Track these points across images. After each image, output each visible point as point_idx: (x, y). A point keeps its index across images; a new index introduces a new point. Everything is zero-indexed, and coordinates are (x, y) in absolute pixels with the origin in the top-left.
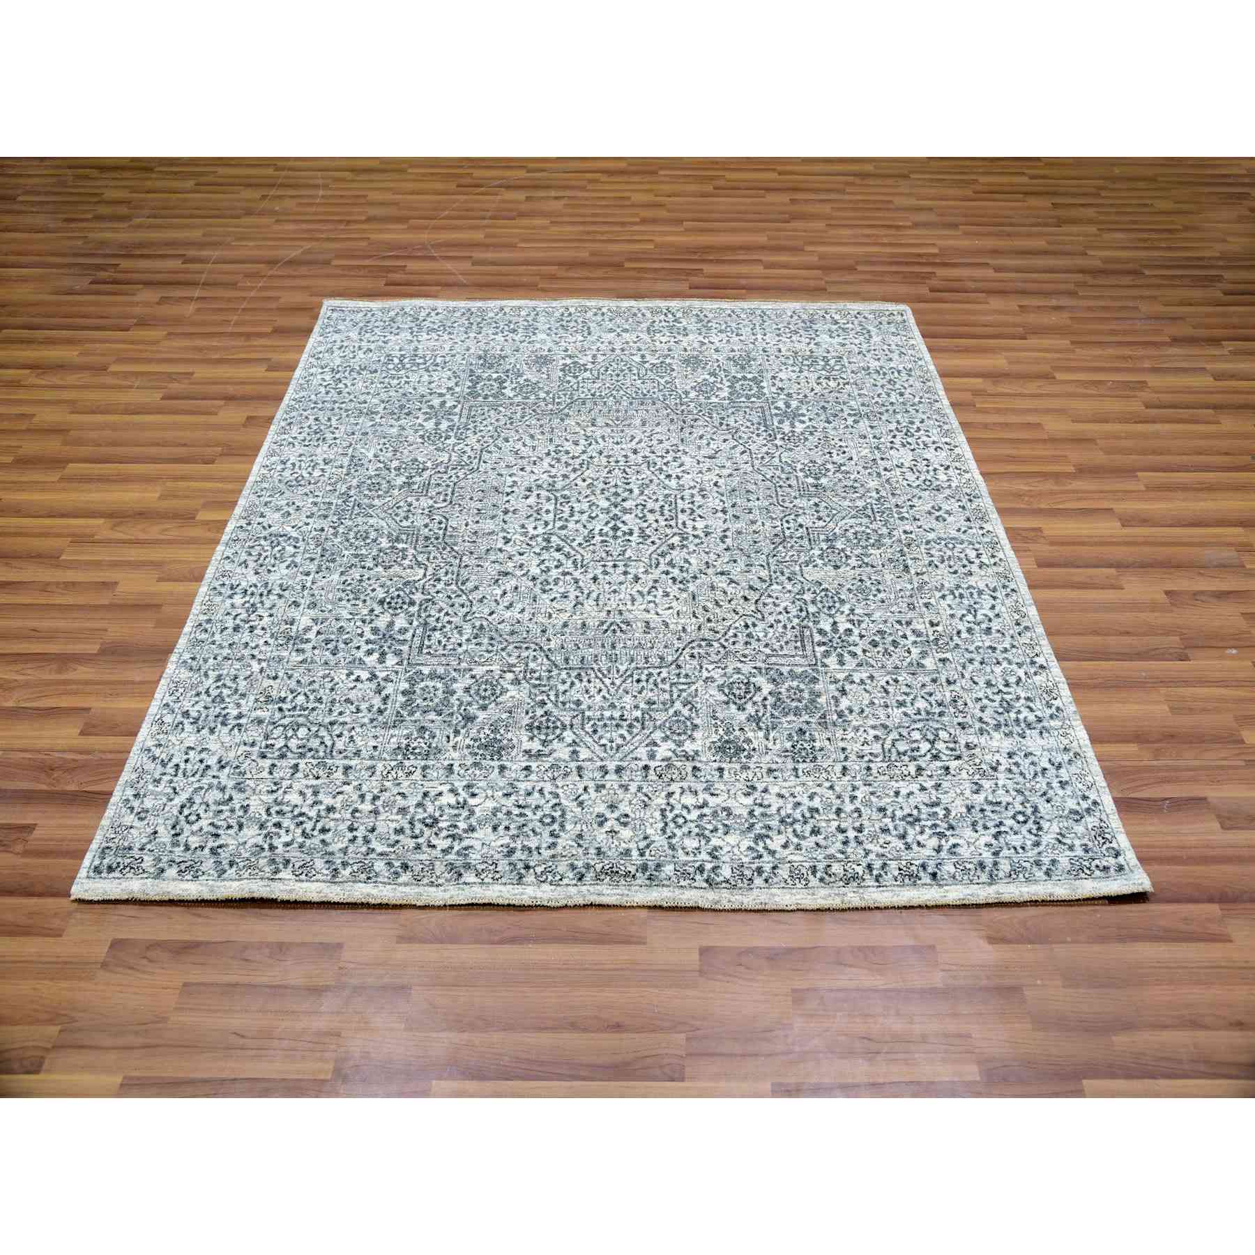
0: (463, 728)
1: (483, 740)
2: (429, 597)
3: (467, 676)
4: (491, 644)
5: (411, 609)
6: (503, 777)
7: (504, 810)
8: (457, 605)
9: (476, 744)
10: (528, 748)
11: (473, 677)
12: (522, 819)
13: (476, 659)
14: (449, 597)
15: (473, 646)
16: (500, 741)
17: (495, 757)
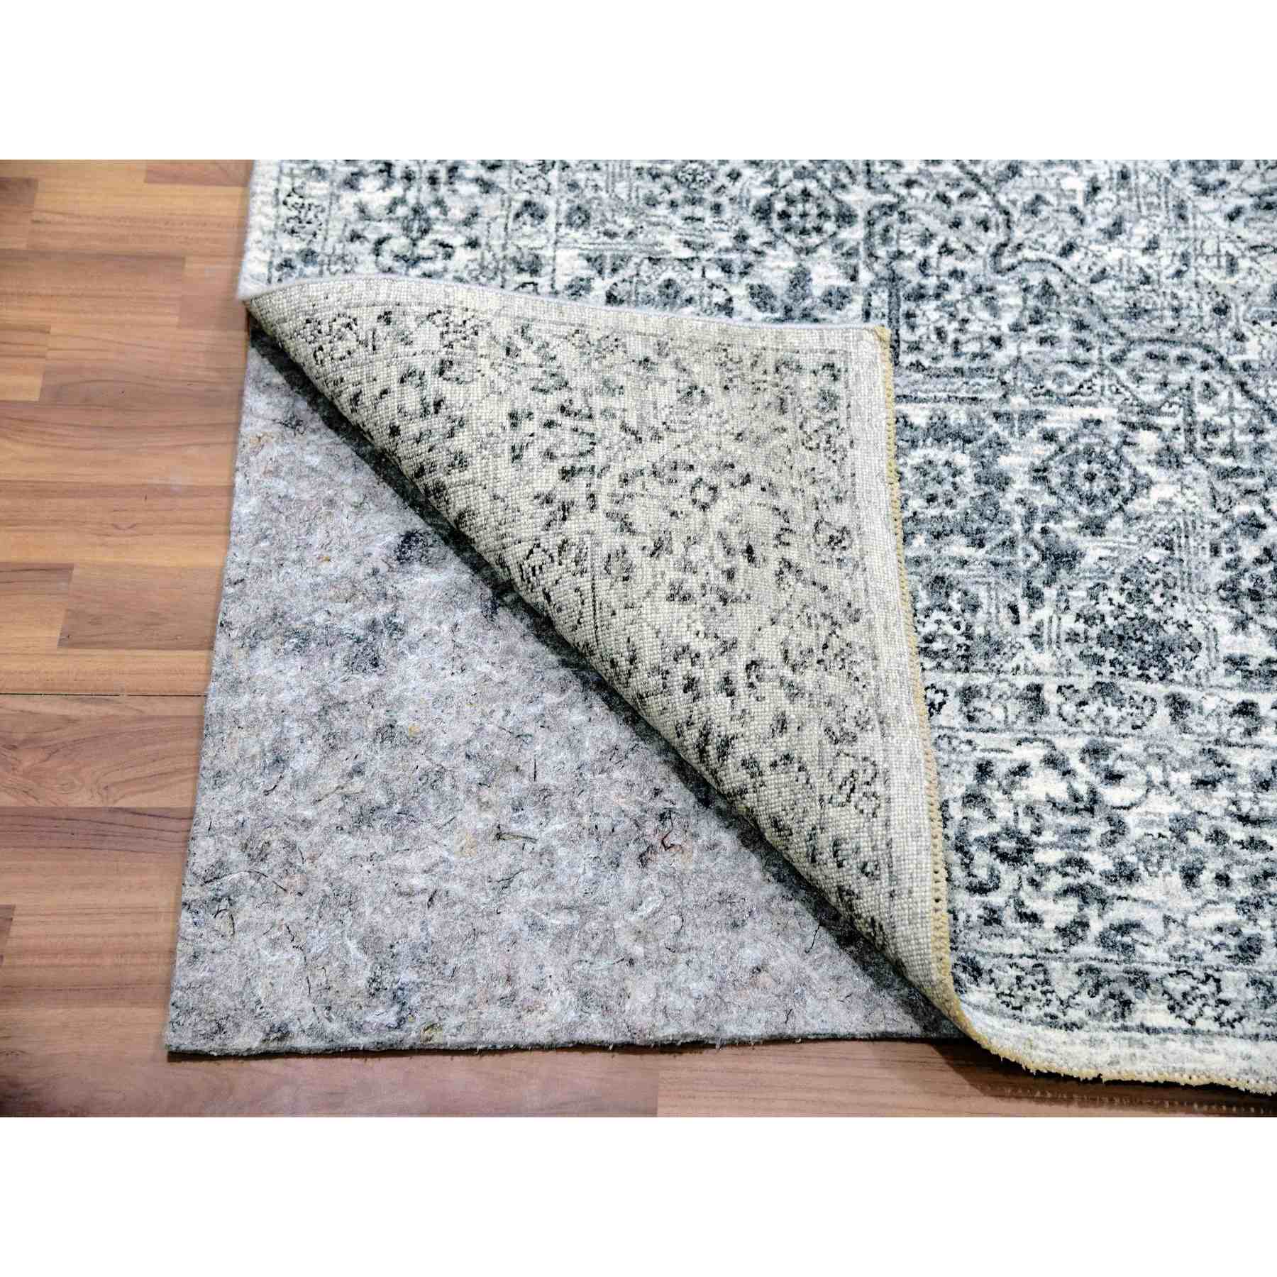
0: (1048, 584)
1: (1110, 621)
2: (888, 198)
3: (1033, 433)
4: (1082, 343)
5: (845, 234)
6: (1185, 729)
7: (1205, 826)
8: (968, 223)
9: (1094, 632)
10: (1237, 652)
11: (1049, 437)
12: (1259, 856)
13: (1049, 384)
14: (943, 198)
15: (1034, 346)
16: (1158, 626)
17: (1152, 672)
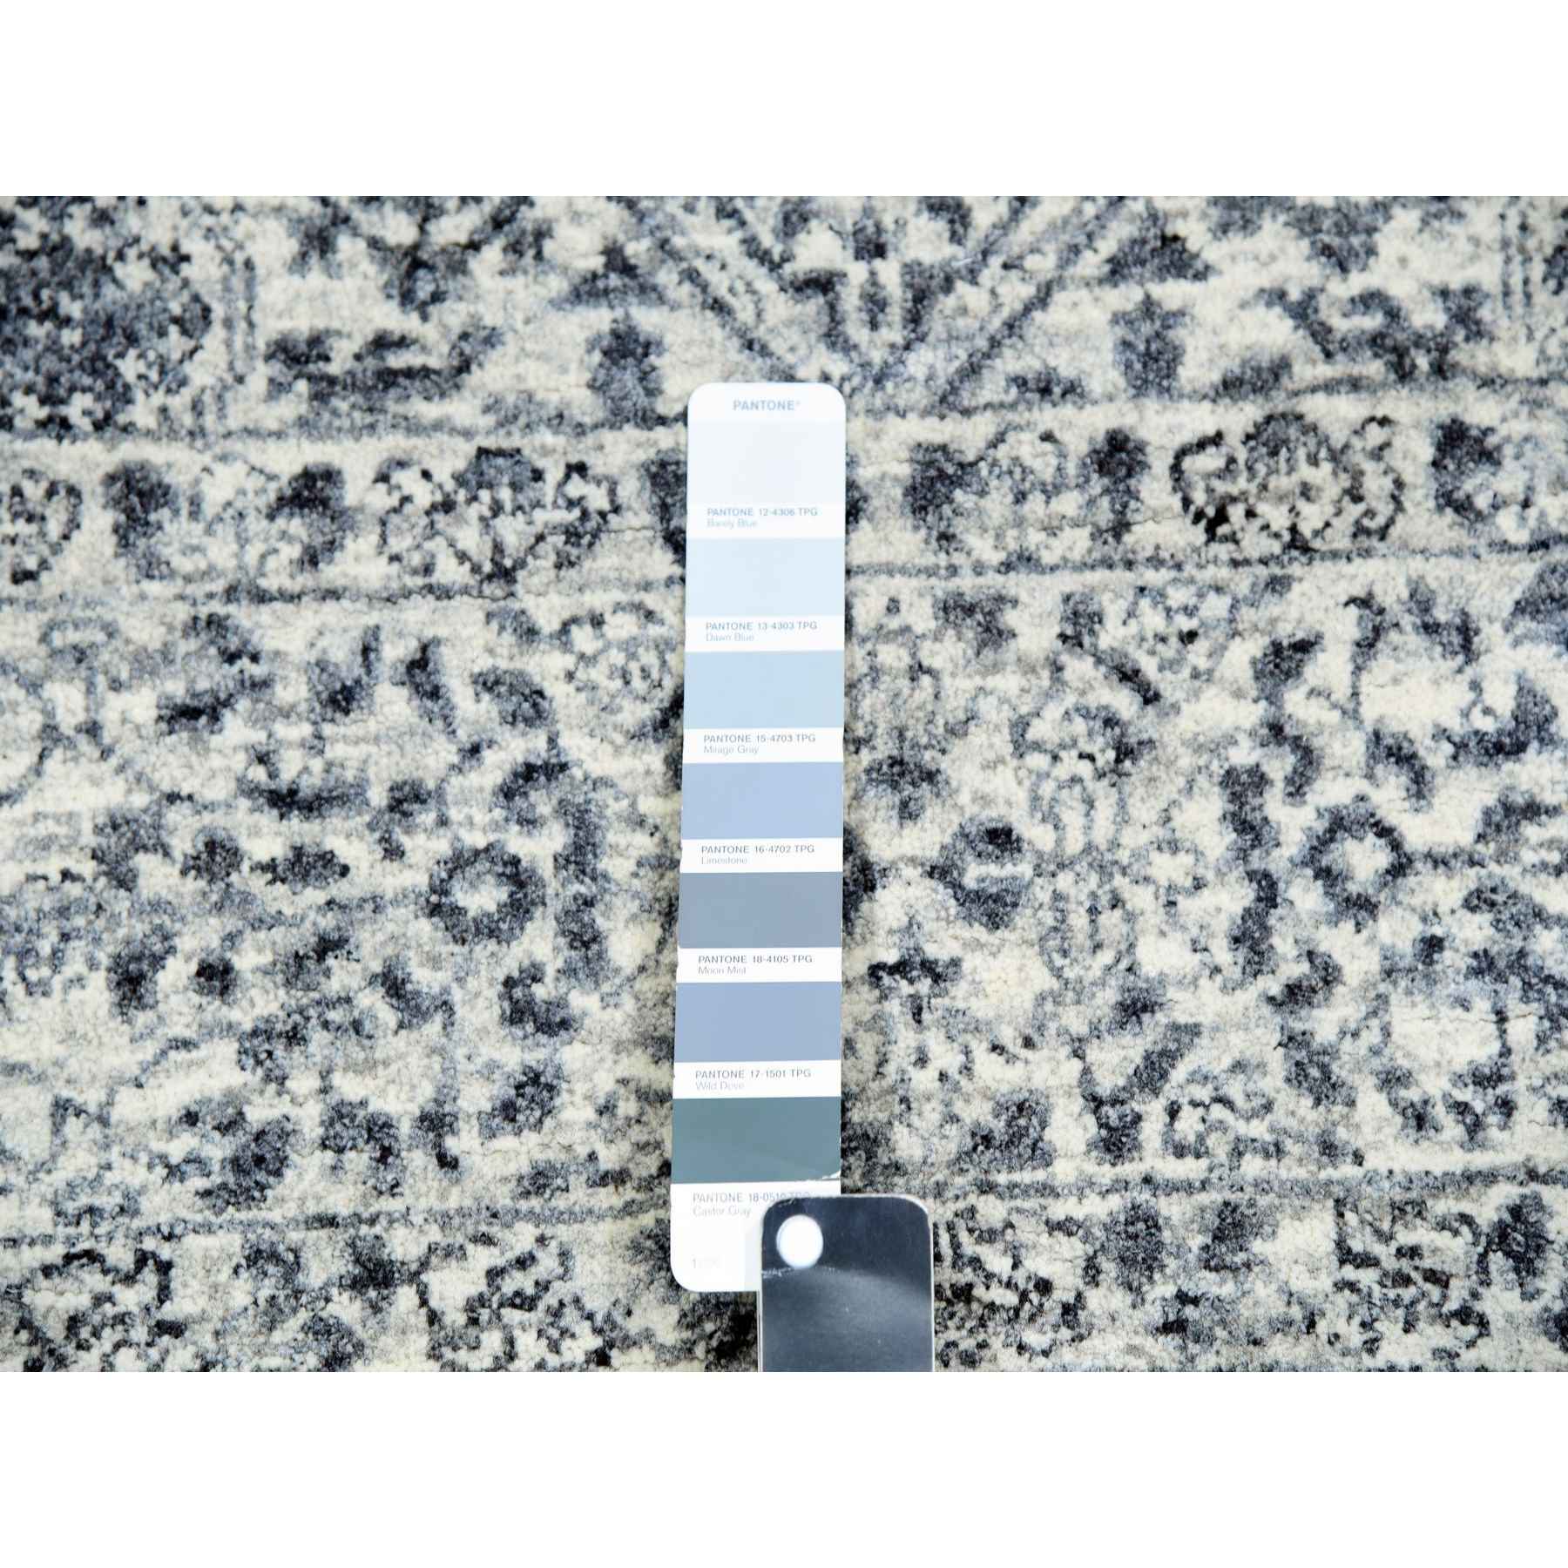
7: (184, 831)
16: (100, 267)
17: (77, 408)
